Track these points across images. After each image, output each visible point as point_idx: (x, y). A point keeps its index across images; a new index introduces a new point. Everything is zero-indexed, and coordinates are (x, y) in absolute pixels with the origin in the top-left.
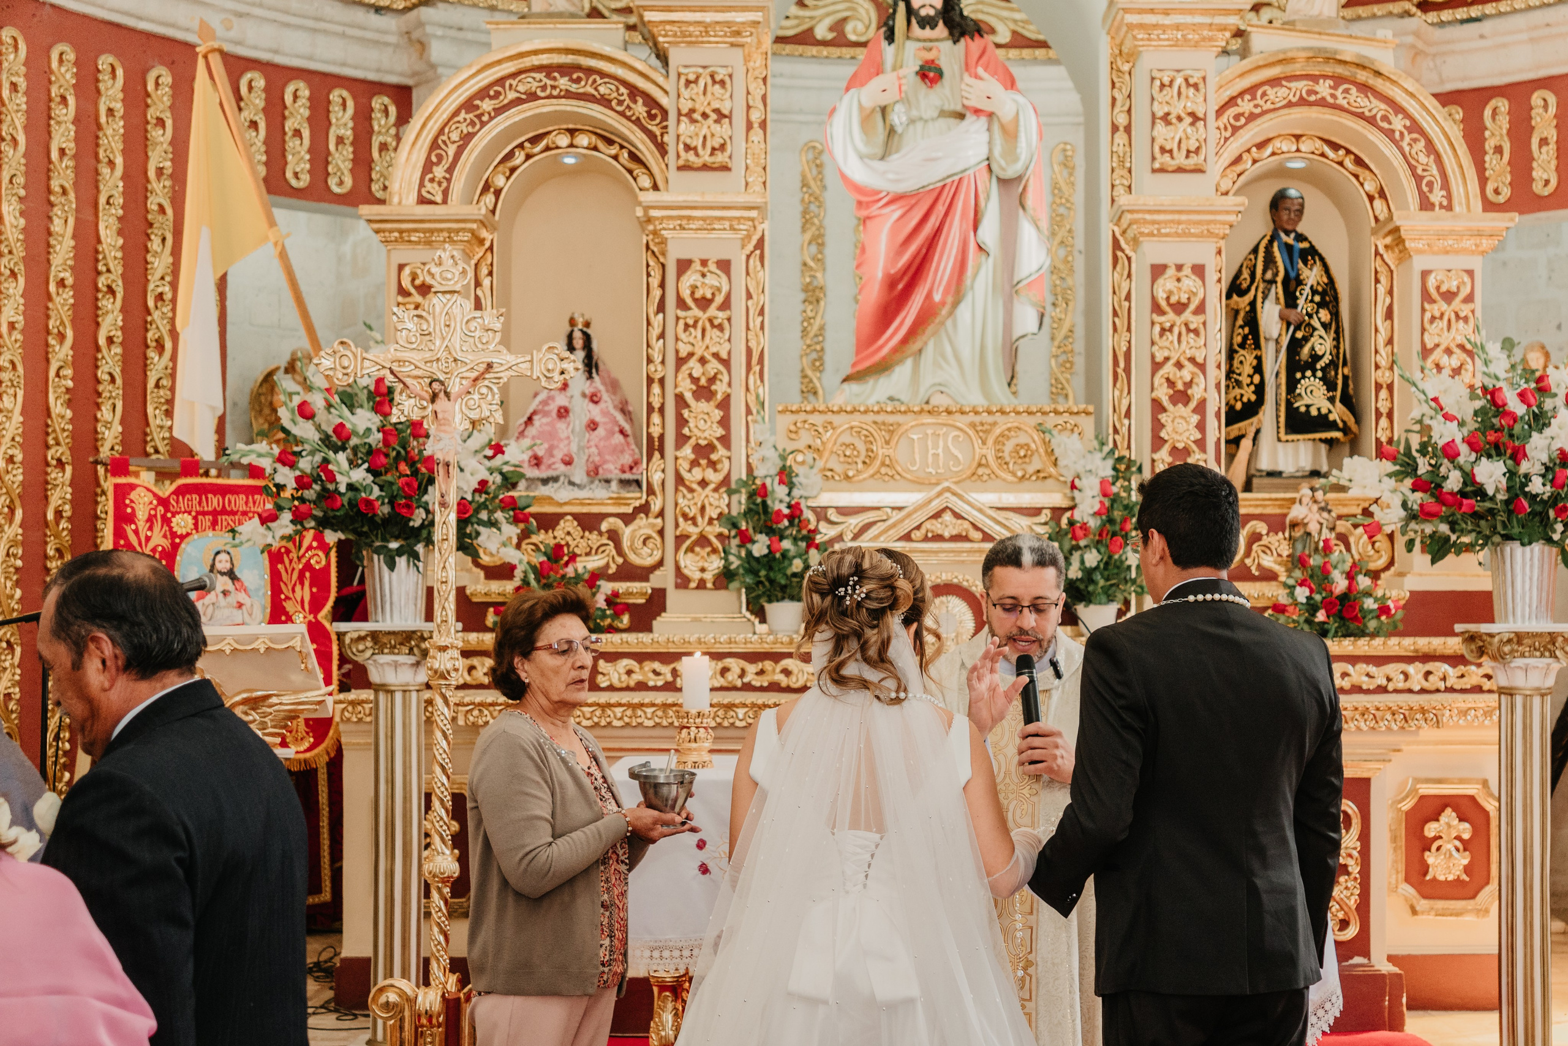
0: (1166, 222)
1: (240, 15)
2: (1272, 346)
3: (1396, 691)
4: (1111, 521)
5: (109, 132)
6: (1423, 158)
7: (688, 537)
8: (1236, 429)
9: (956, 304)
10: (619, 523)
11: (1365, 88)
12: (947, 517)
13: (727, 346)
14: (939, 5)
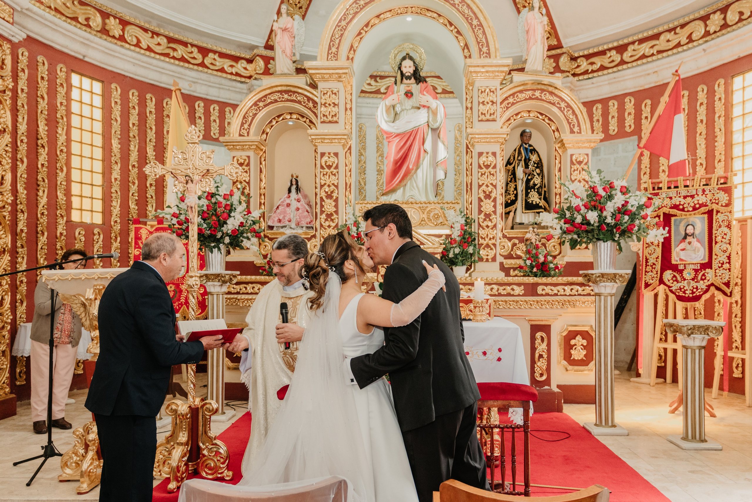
0: (483, 138)
1: (194, 82)
2: (520, 182)
3: (561, 295)
4: (464, 238)
5: (150, 118)
6: (571, 117)
8: (508, 209)
9: (417, 169)
11: (551, 93)
13: (337, 181)
14: (412, 72)
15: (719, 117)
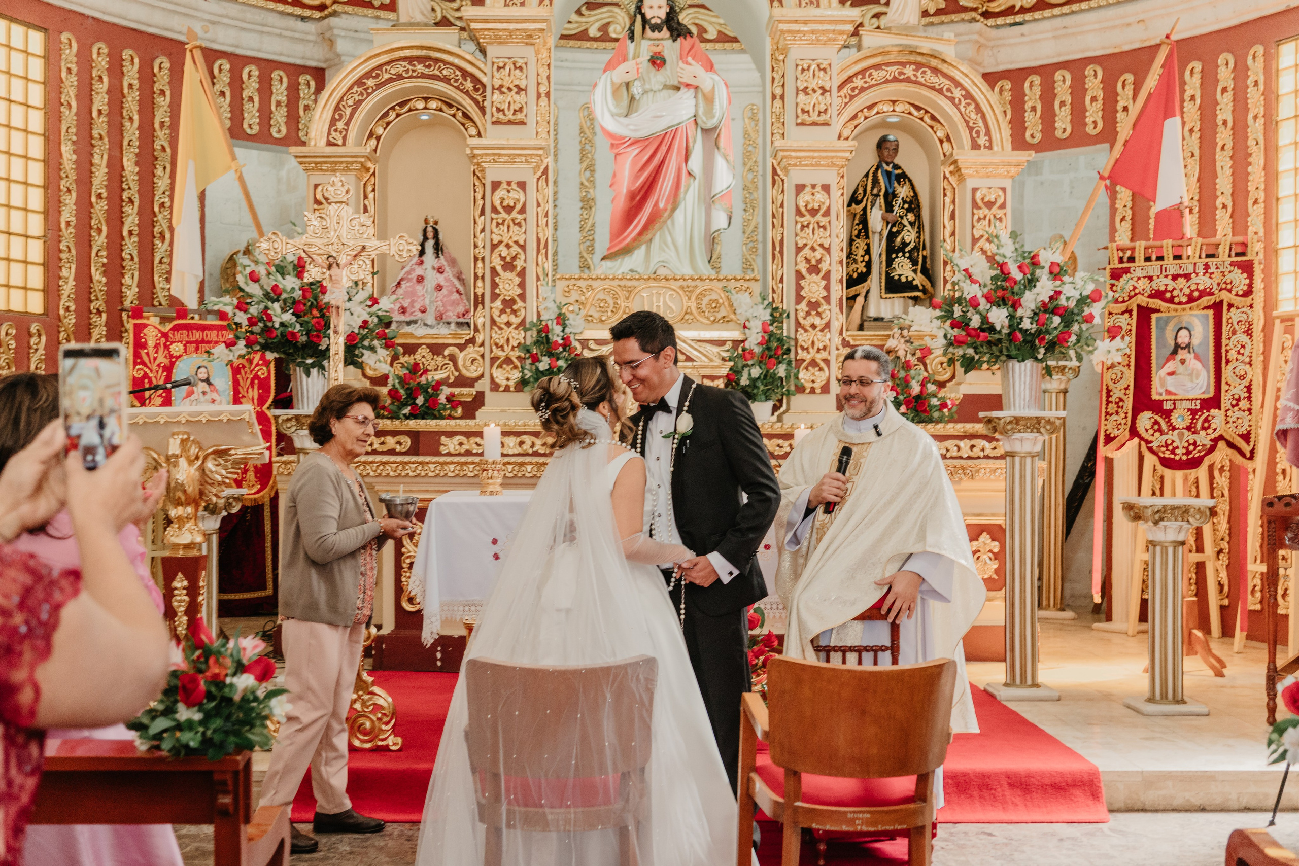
0: (806, 157)
1: (214, 23)
2: (877, 237)
3: (952, 458)
4: (769, 349)
5: (130, 99)
6: (973, 116)
7: (498, 358)
8: (853, 292)
9: (673, 210)
10: (456, 350)
11: (935, 71)
13: (523, 237)
14: (663, 16)
15: (1255, 117)
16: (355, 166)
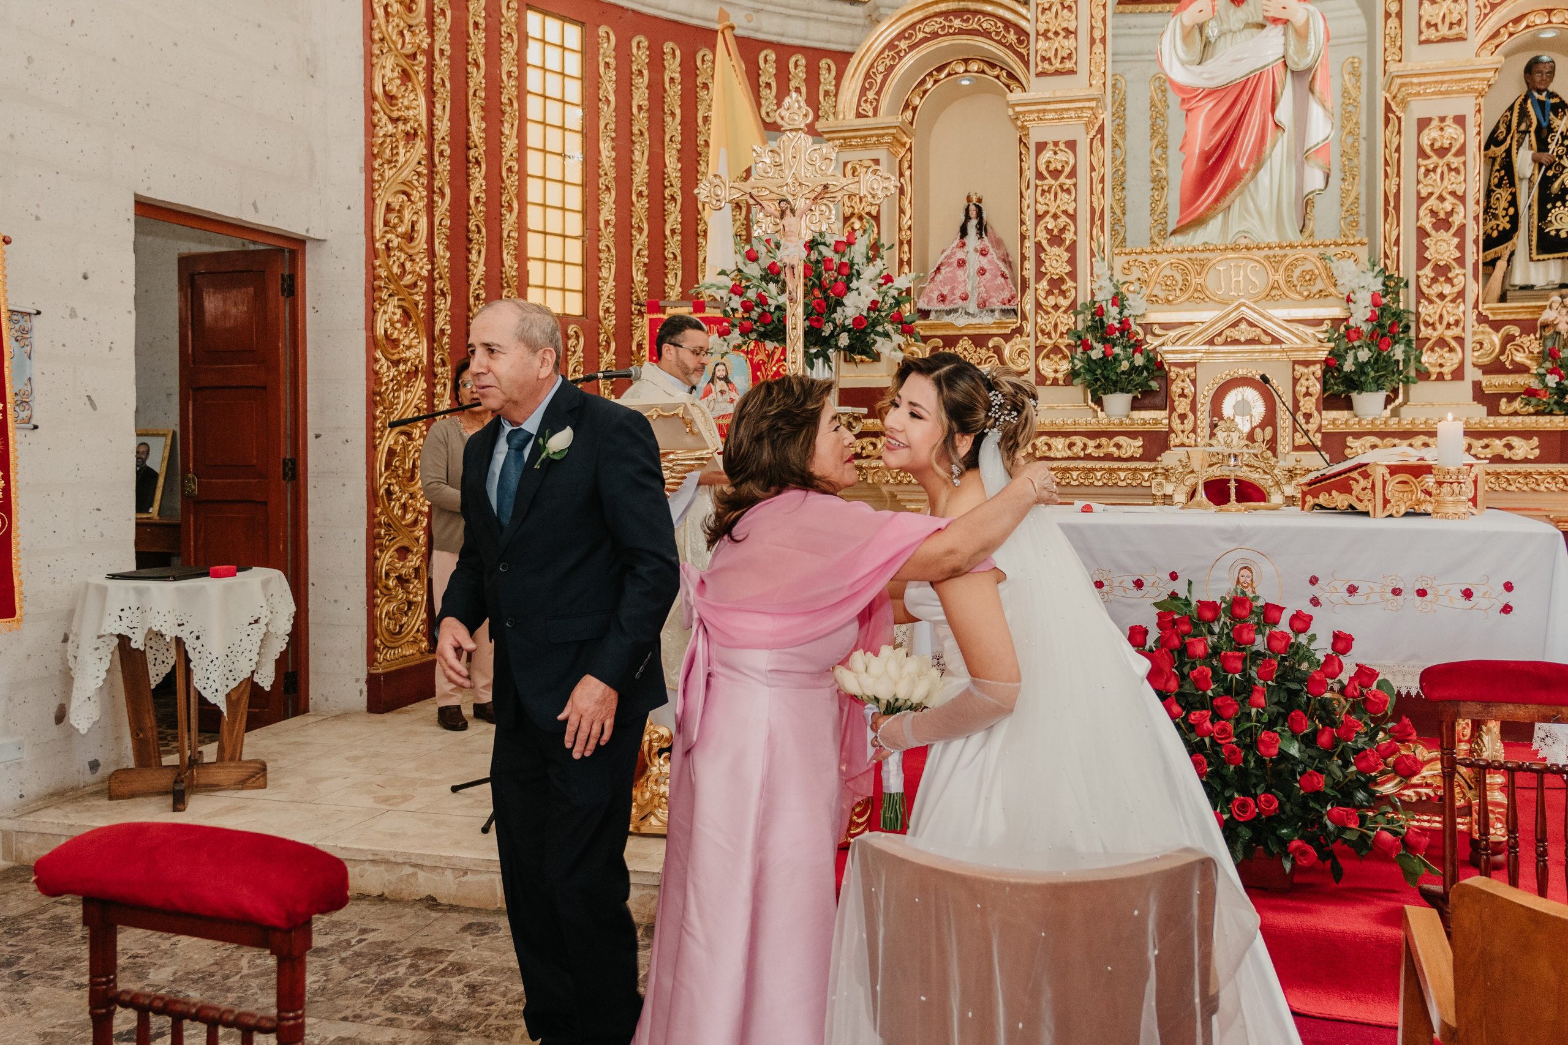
0: (1432, 83)
1: (757, 11)
2: (1525, 184)
4: (1381, 326)
5: (672, 93)
7: (1045, 347)
8: (1491, 254)
9: (1257, 170)
10: (1002, 341)
12: (1243, 326)
16: (887, 139)
